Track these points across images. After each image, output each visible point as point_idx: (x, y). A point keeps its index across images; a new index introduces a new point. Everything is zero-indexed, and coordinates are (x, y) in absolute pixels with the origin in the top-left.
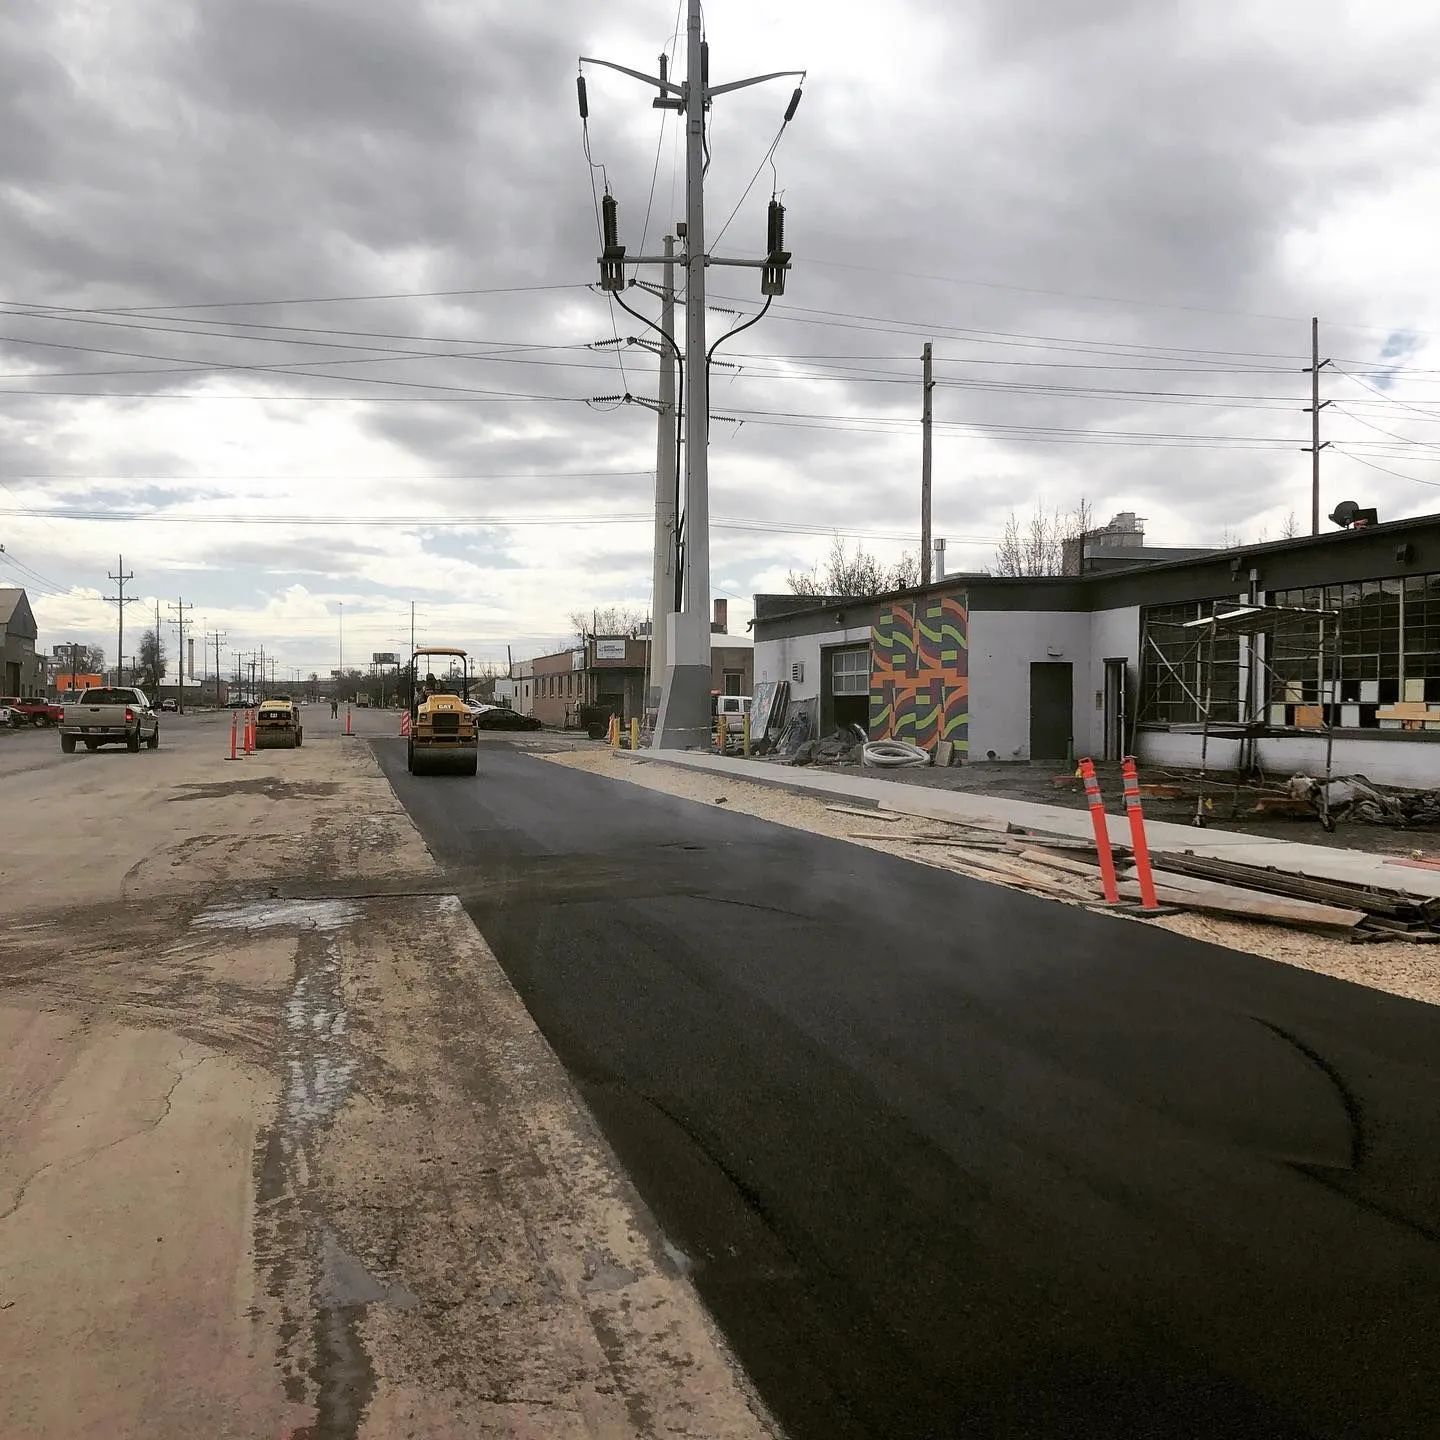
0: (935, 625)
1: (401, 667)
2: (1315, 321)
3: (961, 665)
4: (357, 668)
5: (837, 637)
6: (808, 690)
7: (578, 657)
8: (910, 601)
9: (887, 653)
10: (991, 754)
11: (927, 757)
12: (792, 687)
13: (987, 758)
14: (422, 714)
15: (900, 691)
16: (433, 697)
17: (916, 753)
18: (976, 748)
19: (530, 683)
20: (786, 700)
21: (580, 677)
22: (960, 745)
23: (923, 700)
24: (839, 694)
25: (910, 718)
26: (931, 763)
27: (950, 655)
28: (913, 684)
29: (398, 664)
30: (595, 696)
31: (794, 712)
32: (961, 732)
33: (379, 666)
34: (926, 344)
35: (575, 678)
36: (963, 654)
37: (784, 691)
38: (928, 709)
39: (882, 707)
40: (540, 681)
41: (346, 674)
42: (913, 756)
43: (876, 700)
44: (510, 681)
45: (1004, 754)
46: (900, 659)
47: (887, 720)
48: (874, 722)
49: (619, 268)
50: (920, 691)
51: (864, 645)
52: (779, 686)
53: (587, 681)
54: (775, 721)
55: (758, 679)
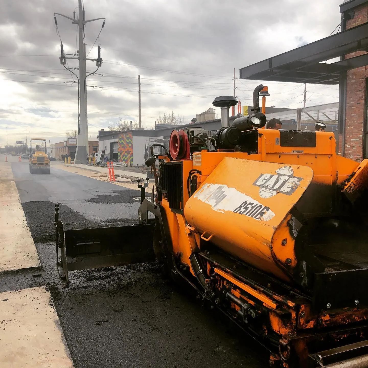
0: (128, 139)
1: (24, 144)
2: (234, 69)
3: (131, 147)
4: (12, 145)
5: (112, 141)
6: (108, 152)
7: (65, 143)
8: (124, 134)
9: (120, 144)
10: (138, 164)
11: (126, 165)
12: (105, 151)
13: (137, 165)
14: (34, 157)
15: (123, 152)
16: (37, 152)
17: (124, 164)
18: (135, 164)
19: (55, 149)
20: (104, 154)
21: (66, 148)
22: (132, 163)
23: (126, 154)
24: (114, 152)
25: (124, 157)
26: (127, 166)
27: (130, 145)
28: (125, 151)
29: (23, 144)
30: (69, 153)
31: (105, 156)
32: (132, 160)
33: (17, 144)
34: (139, 75)
35: (64, 148)
36: (132, 145)
37: (104, 152)
38: (127, 156)
39: (120, 155)
40: (57, 149)
41: (9, 146)
42: (123, 165)
43: (119, 154)
44: (50, 149)
45: (140, 164)
46: (122, 145)
47: (121, 158)
48: (119, 158)
49: (64, 60)
50: (126, 152)
51: (117, 143)
52: (103, 151)
53: (67, 149)
54: (102, 158)
55: (99, 149)
